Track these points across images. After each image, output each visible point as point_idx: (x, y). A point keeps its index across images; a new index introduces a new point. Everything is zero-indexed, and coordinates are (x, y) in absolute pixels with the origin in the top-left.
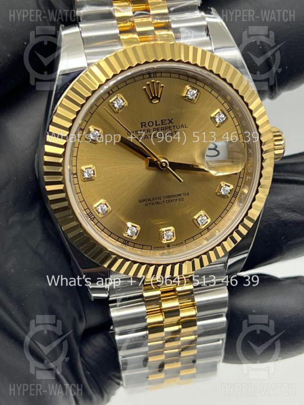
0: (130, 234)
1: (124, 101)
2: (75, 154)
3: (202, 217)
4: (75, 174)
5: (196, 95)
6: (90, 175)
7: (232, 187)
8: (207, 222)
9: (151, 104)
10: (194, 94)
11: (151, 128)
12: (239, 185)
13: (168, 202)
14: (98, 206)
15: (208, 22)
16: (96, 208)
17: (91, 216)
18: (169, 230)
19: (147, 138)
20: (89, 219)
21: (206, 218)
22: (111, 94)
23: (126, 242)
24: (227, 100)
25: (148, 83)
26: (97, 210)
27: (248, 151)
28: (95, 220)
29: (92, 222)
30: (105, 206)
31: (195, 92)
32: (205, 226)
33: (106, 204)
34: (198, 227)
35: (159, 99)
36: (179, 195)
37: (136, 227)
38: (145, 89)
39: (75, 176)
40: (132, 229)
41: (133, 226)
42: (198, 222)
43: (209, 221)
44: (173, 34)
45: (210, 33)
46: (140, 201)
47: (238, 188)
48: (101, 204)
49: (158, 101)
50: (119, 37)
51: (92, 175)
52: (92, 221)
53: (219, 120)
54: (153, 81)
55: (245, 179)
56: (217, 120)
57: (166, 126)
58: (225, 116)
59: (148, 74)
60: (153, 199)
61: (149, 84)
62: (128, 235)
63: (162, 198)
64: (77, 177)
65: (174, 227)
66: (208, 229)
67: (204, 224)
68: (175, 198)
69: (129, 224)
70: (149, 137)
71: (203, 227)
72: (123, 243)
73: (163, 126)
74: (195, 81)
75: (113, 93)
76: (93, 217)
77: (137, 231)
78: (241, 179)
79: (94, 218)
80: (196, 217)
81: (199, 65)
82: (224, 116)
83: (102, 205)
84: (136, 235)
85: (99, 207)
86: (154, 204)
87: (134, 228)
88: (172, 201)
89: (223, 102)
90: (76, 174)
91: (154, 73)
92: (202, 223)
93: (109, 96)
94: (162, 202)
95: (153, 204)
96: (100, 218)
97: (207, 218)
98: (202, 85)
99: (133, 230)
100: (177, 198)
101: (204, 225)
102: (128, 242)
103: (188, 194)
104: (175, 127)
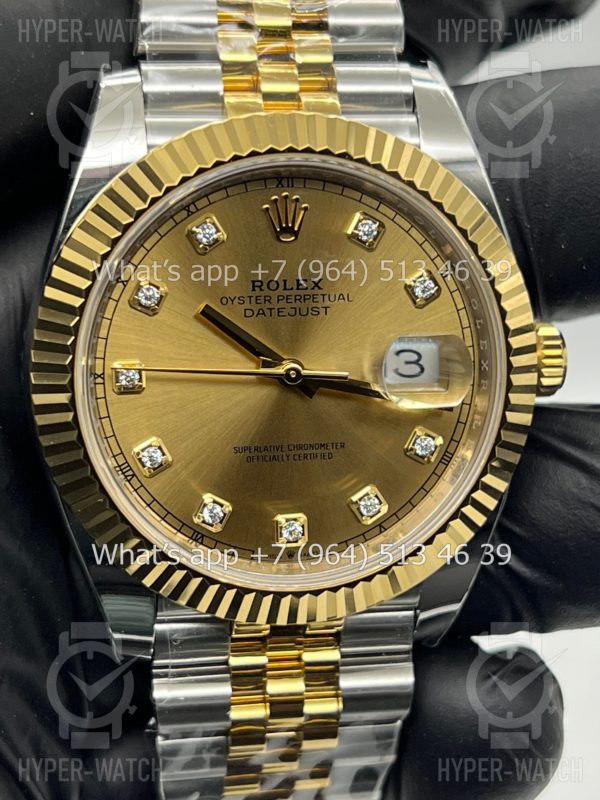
0: (208, 519)
1: (218, 231)
2: (103, 333)
3: (369, 499)
4: (99, 376)
5: (375, 233)
6: (132, 380)
7: (440, 441)
8: (379, 512)
9: (277, 243)
10: (372, 231)
11: (274, 295)
12: (456, 438)
13: (297, 457)
14: (143, 450)
15: (415, 88)
16: (138, 454)
17: (127, 471)
18: (295, 520)
19: (264, 313)
20: (123, 476)
21: (377, 501)
22: (193, 213)
23: (199, 536)
24: (442, 251)
25: (274, 198)
26: (140, 460)
27: (481, 365)
28: (134, 481)
29: (127, 484)
30: (159, 453)
31: (375, 226)
32: (374, 519)
33: (160, 448)
34: (359, 521)
35: (296, 234)
36: (322, 445)
37: (222, 505)
38: (267, 209)
39: (99, 380)
40: (213, 509)
41: (215, 502)
42: (359, 509)
43: (385, 509)
44: (337, 102)
45: (418, 110)
46: (237, 450)
47: (454, 444)
48: (150, 446)
49: (293, 238)
50: (222, 98)
51: (136, 383)
52: (129, 481)
53: (423, 292)
54: (284, 194)
55: (471, 425)
56: (418, 292)
57: (306, 292)
58: (436, 284)
59: (277, 178)
60: (266, 449)
61: (276, 200)
62: (204, 522)
63: (285, 449)
64: (104, 383)
65: (305, 513)
66: (381, 526)
67: (371, 514)
68: (314, 451)
69: (208, 498)
70: (267, 312)
71: (370, 522)
72: (191, 538)
73: (299, 292)
74: (375, 203)
75: (198, 210)
76: (130, 473)
77: (225, 514)
78: (461, 426)
79: (134, 475)
80: (355, 498)
81: (386, 167)
82: (433, 285)
83: (151, 450)
84: (221, 522)
85: (145, 453)
86: (267, 459)
87: (218, 507)
88: (305, 457)
89: (434, 254)
90: (102, 377)
91: (288, 178)
92: (368, 511)
93: (189, 215)
94: (285, 458)
95: (264, 459)
96: (145, 476)
97: (381, 503)
98: (391, 214)
99: (215, 511)
100: (319, 451)
101: (371, 517)
102: (203, 536)
103: (342, 446)
104: (326, 298)
